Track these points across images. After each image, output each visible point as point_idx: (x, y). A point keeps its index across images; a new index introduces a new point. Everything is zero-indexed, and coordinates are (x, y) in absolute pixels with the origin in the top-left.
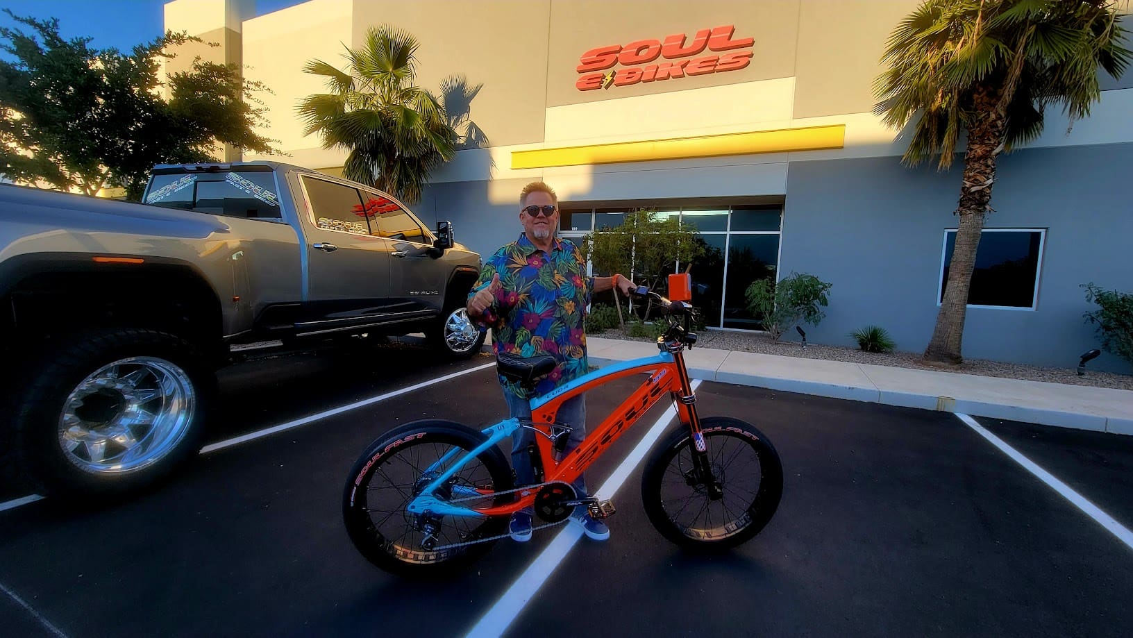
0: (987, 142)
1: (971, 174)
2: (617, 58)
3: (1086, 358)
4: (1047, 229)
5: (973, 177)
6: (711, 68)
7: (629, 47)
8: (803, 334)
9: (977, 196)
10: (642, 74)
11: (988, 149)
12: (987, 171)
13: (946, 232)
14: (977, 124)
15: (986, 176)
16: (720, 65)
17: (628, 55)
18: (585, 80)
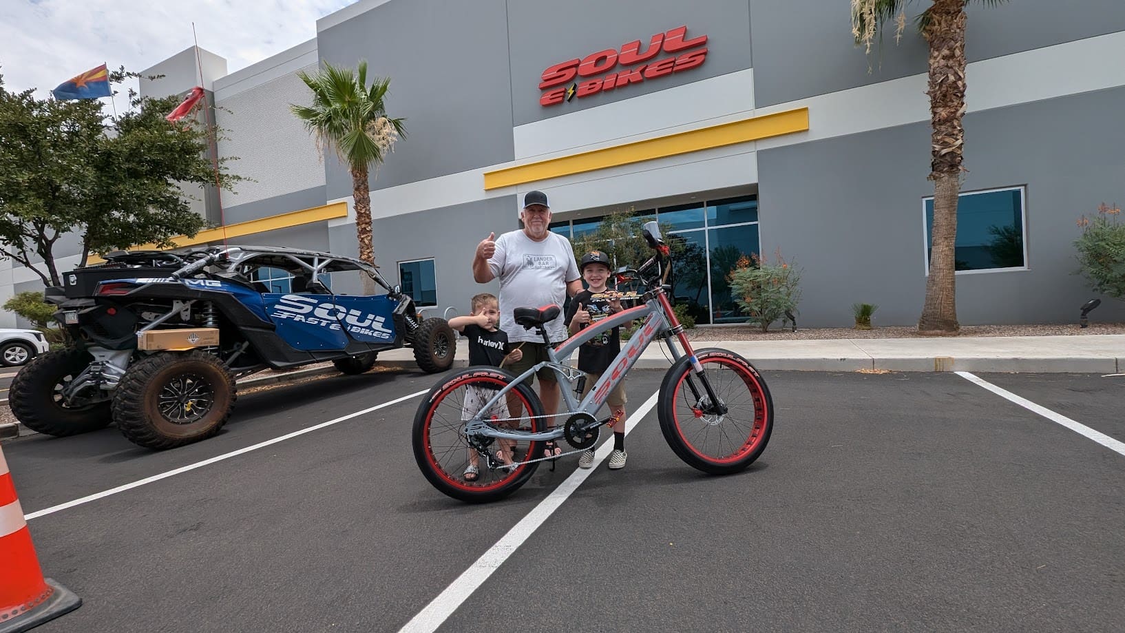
0: (950, 104)
1: (939, 138)
2: (576, 73)
3: (1086, 310)
4: (1025, 185)
5: (941, 139)
6: (670, 70)
7: (588, 59)
8: (793, 319)
9: (948, 158)
10: (603, 83)
11: (953, 110)
12: (955, 132)
13: (924, 200)
14: (937, 88)
15: (955, 137)
16: (678, 65)
17: (587, 67)
18: (548, 95)
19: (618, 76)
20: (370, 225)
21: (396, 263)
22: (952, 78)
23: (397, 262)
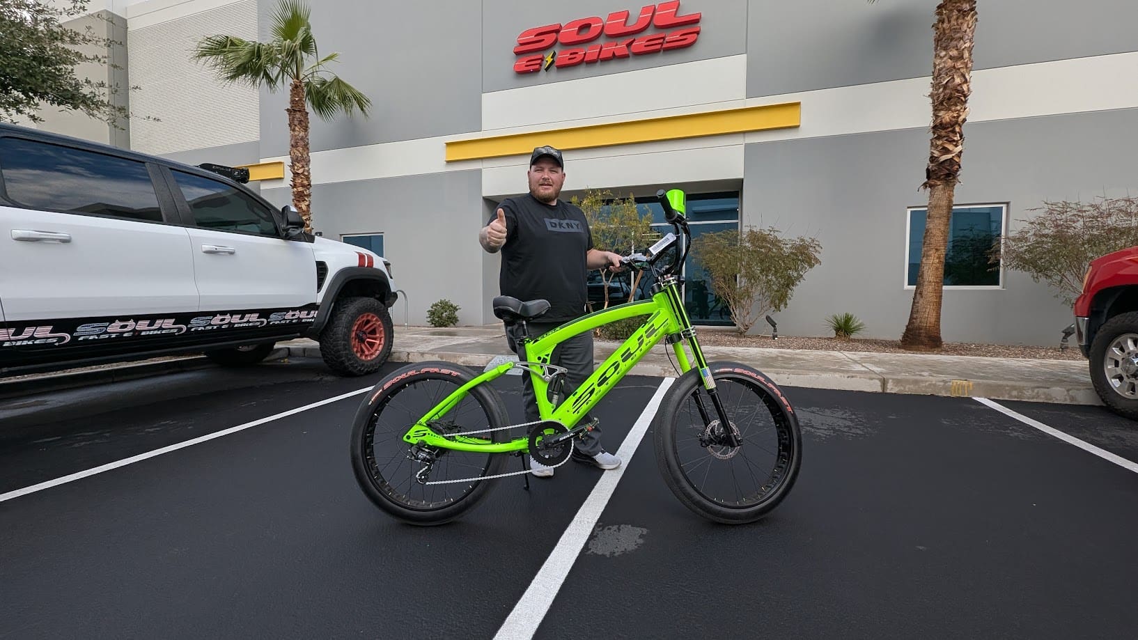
0: (953, 107)
1: (939, 143)
2: (556, 40)
3: (1068, 333)
4: (1007, 203)
5: (941, 145)
6: (659, 46)
7: (570, 25)
8: (774, 325)
9: (946, 165)
10: (585, 54)
11: (955, 115)
12: (955, 138)
13: (909, 211)
14: (941, 90)
15: (955, 143)
16: (667, 42)
17: (569, 34)
18: (523, 62)
19: (601, 48)
20: (308, 189)
21: (339, 236)
22: (958, 80)
23: (341, 235)
